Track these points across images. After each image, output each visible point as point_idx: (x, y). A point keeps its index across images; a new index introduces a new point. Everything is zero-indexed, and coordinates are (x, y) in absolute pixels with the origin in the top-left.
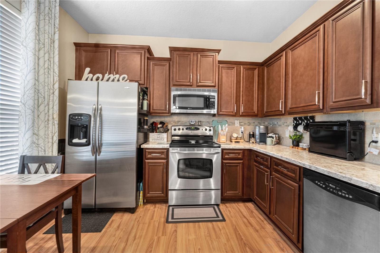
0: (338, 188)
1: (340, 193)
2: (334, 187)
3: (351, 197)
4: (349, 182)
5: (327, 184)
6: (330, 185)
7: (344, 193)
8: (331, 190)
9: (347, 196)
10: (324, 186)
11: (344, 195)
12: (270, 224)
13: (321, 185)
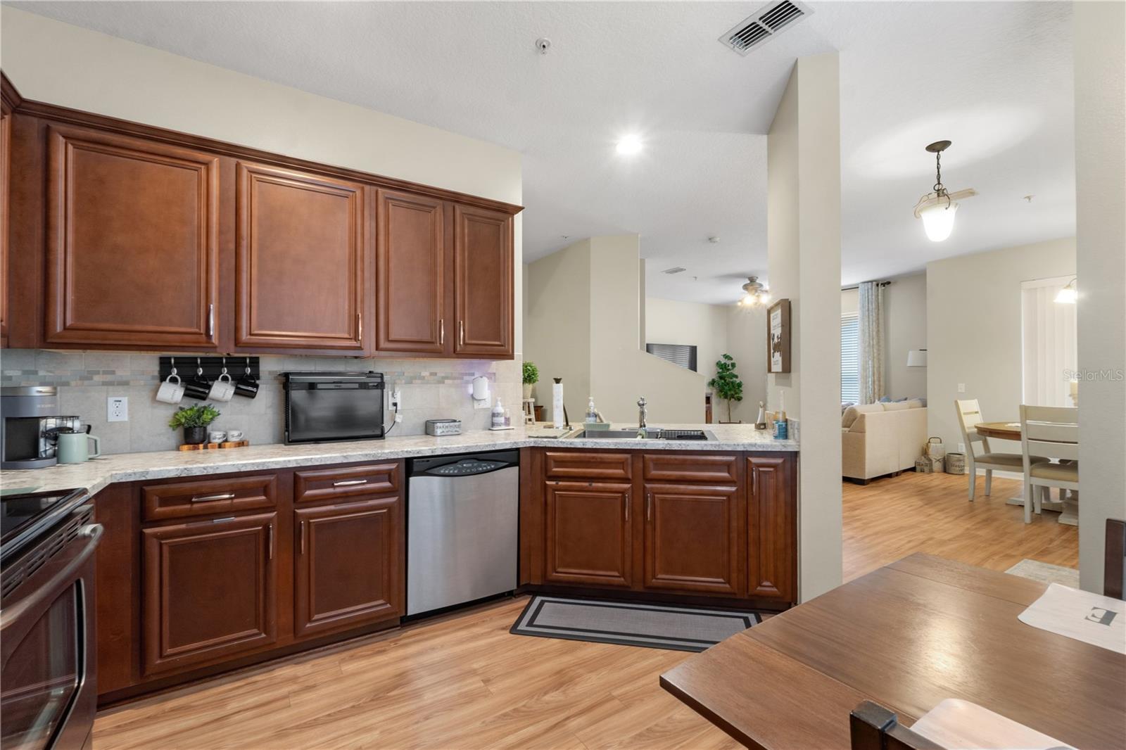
0: (475, 465)
1: (481, 469)
2: (470, 465)
3: (493, 466)
4: (494, 449)
5: (460, 466)
6: (465, 465)
7: (485, 466)
8: (468, 471)
9: (489, 467)
10: (456, 472)
11: (485, 468)
12: (274, 670)
13: (451, 472)
